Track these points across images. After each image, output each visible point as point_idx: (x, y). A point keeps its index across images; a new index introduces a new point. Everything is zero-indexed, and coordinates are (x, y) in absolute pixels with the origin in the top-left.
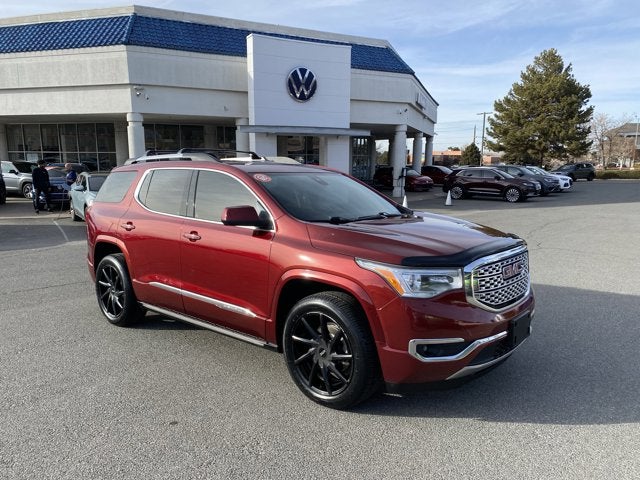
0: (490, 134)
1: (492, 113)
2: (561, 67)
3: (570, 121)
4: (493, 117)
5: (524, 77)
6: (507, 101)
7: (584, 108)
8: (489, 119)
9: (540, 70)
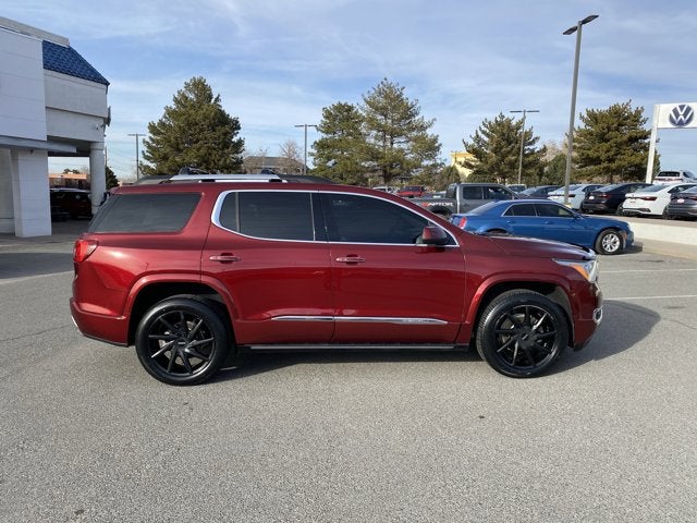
0: (147, 158)
1: (148, 135)
2: (210, 97)
3: (226, 151)
4: (148, 140)
5: (176, 100)
6: (162, 124)
7: (235, 139)
8: (144, 141)
9: (192, 96)
